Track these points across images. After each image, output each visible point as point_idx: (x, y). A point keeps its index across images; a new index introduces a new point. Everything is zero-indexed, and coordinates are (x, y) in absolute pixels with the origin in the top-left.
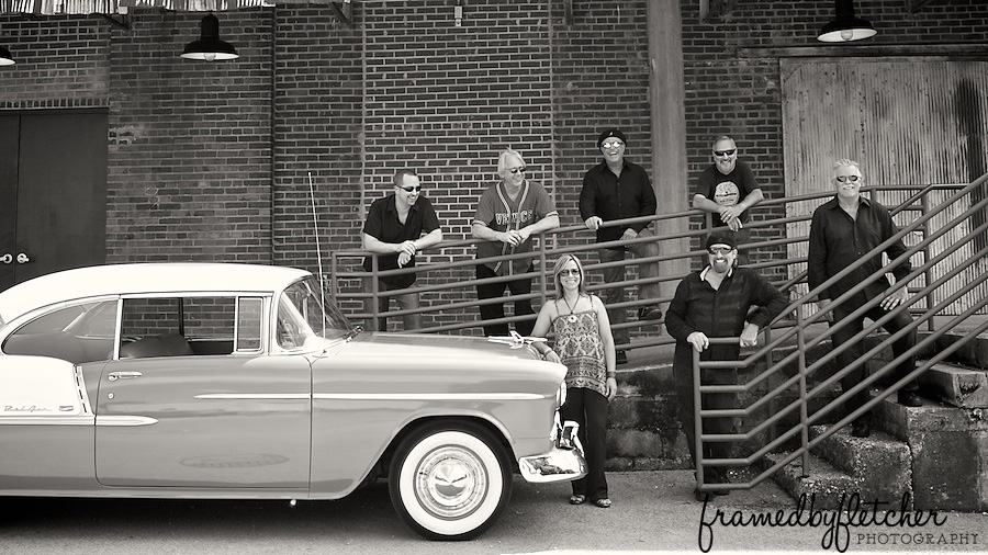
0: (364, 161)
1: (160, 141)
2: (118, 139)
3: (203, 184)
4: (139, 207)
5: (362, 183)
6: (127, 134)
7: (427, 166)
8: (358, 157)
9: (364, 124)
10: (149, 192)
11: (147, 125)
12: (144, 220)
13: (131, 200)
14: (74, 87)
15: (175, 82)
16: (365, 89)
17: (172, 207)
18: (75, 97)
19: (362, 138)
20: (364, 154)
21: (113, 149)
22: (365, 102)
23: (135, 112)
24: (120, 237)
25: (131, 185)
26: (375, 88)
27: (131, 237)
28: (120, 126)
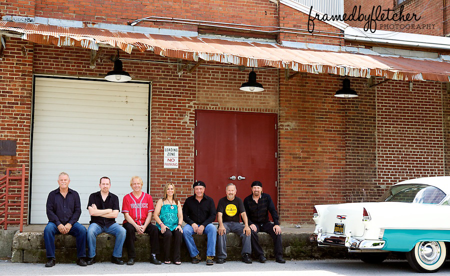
0: (377, 143)
1: (302, 129)
2: (284, 128)
3: (319, 149)
4: (294, 158)
5: (376, 152)
6: (288, 126)
7: (400, 146)
8: (375, 141)
9: (377, 128)
10: (298, 151)
11: (296, 123)
12: (296, 163)
13: (290, 154)
14: (261, 103)
15: (307, 105)
16: (377, 113)
17: (307, 158)
18: (262, 108)
19: (376, 133)
20: (377, 140)
21: (282, 132)
22: (377, 119)
23: (291, 116)
24: (286, 170)
25: (290, 148)
26: (380, 113)
27: (290, 170)
28: (285, 122)
